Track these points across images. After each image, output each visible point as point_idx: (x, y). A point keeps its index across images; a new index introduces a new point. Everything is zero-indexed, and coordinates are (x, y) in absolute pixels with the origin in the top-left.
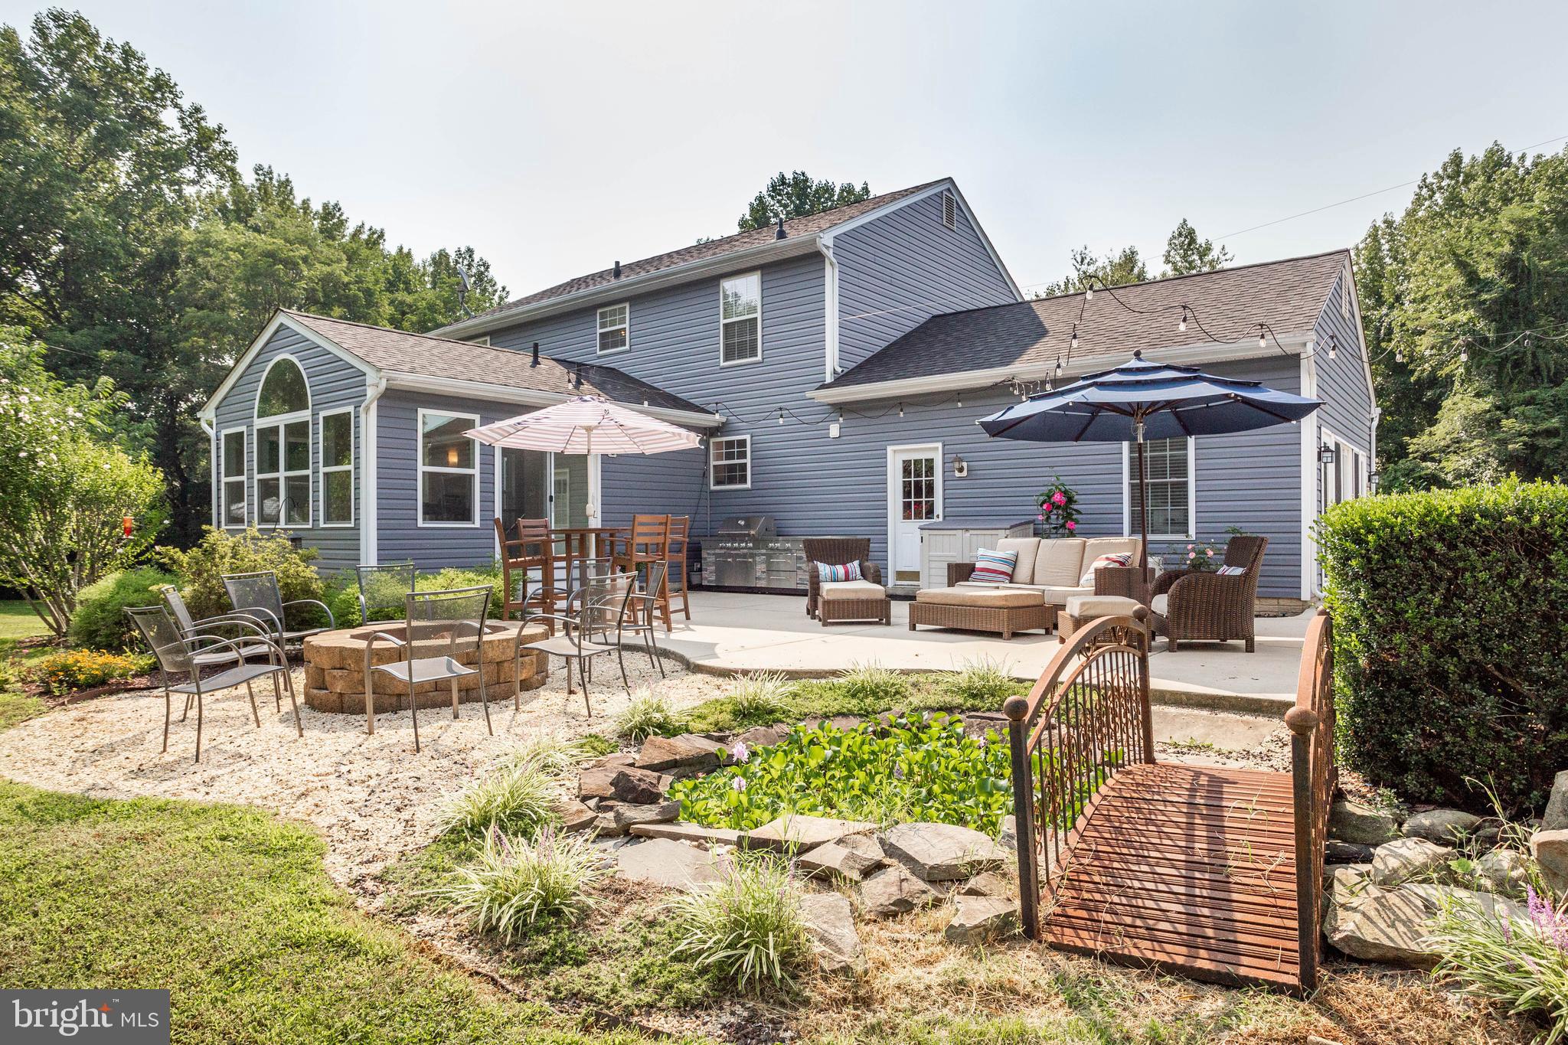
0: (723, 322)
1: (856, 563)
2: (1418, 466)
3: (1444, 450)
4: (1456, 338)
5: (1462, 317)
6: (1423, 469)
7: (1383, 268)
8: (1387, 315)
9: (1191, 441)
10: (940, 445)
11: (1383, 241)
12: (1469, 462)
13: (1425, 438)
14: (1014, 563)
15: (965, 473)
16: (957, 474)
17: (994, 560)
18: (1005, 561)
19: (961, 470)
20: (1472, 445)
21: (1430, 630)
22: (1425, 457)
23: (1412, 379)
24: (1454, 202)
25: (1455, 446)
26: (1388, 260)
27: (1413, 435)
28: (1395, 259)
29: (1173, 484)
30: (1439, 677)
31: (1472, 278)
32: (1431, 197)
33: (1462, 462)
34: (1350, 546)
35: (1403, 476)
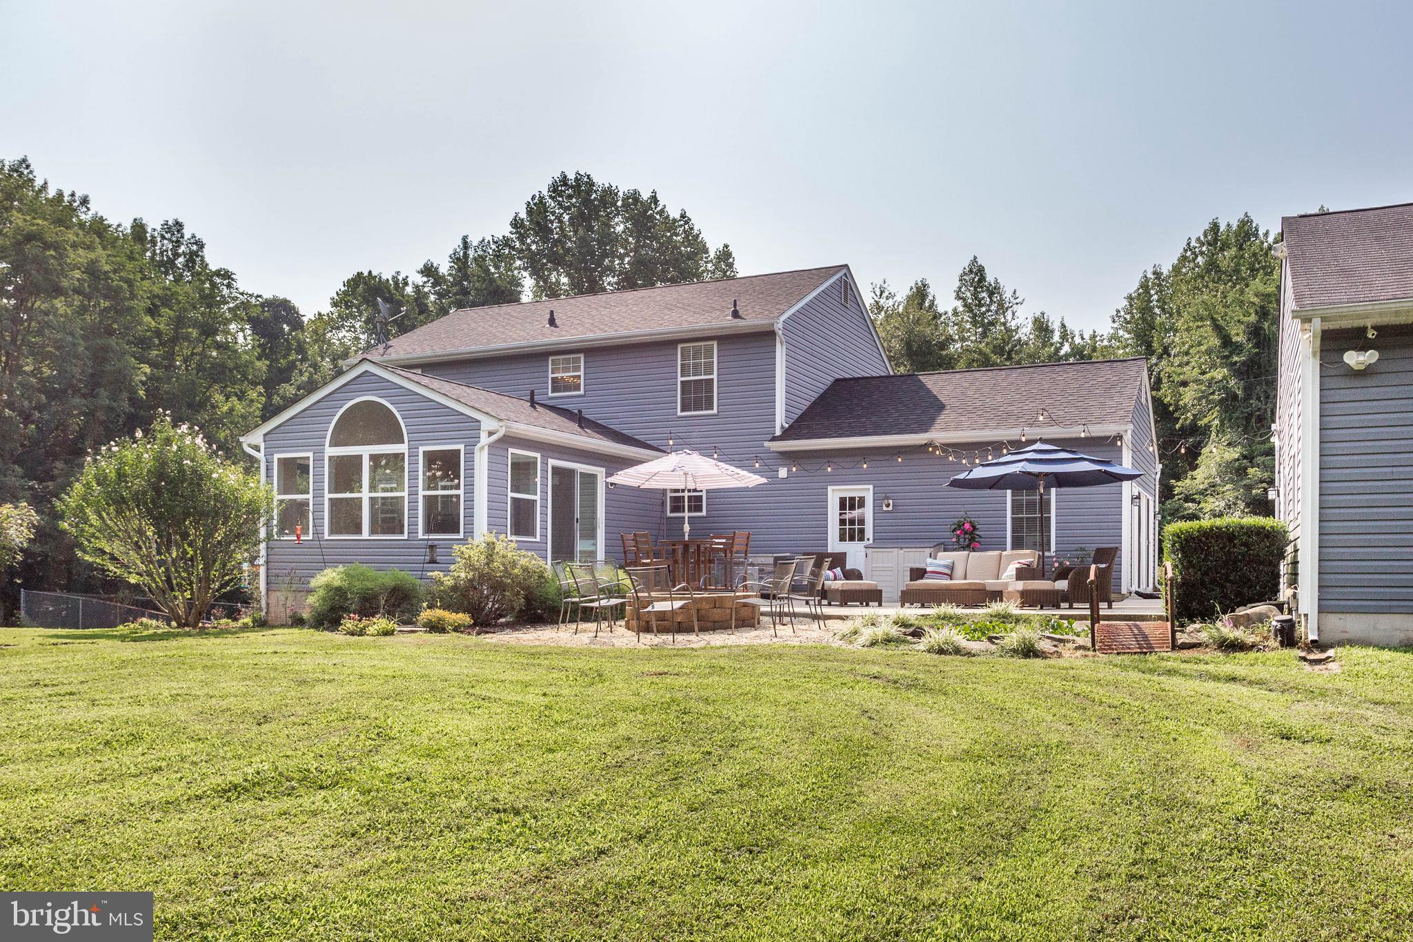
0: (680, 379)
1: (839, 569)
2: (1181, 506)
3: (1203, 493)
4: (1213, 393)
5: (1219, 374)
6: (1185, 509)
7: (1153, 319)
8: (1156, 365)
9: (1053, 490)
10: (871, 487)
11: (1152, 292)
12: (1223, 504)
13: (1188, 481)
14: (952, 568)
15: (890, 508)
16: (885, 508)
17: (939, 566)
18: (946, 566)
19: (888, 506)
20: (1225, 489)
21: (1200, 567)
22: (1188, 499)
23: (1177, 426)
24: (1212, 265)
25: (1212, 489)
26: (1157, 311)
27: (1178, 479)
28: (1163, 310)
29: (1027, 518)
30: (1203, 583)
31: (1226, 341)
32: (1194, 260)
33: (1217, 503)
34: (1176, 539)
35: (1170, 515)
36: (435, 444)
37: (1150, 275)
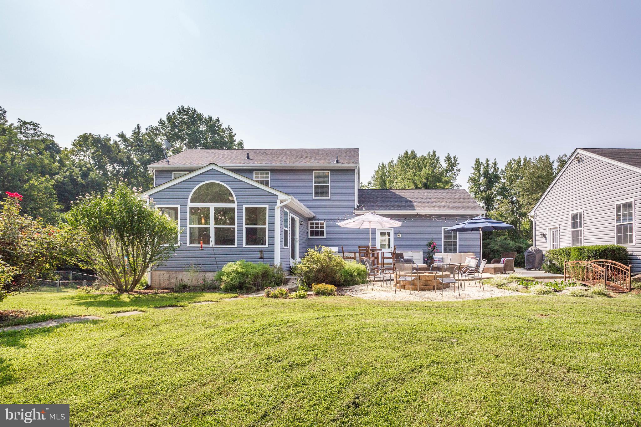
0: (314, 184)
10: (393, 229)
16: (398, 237)
36: (249, 204)
37: (381, 165)
